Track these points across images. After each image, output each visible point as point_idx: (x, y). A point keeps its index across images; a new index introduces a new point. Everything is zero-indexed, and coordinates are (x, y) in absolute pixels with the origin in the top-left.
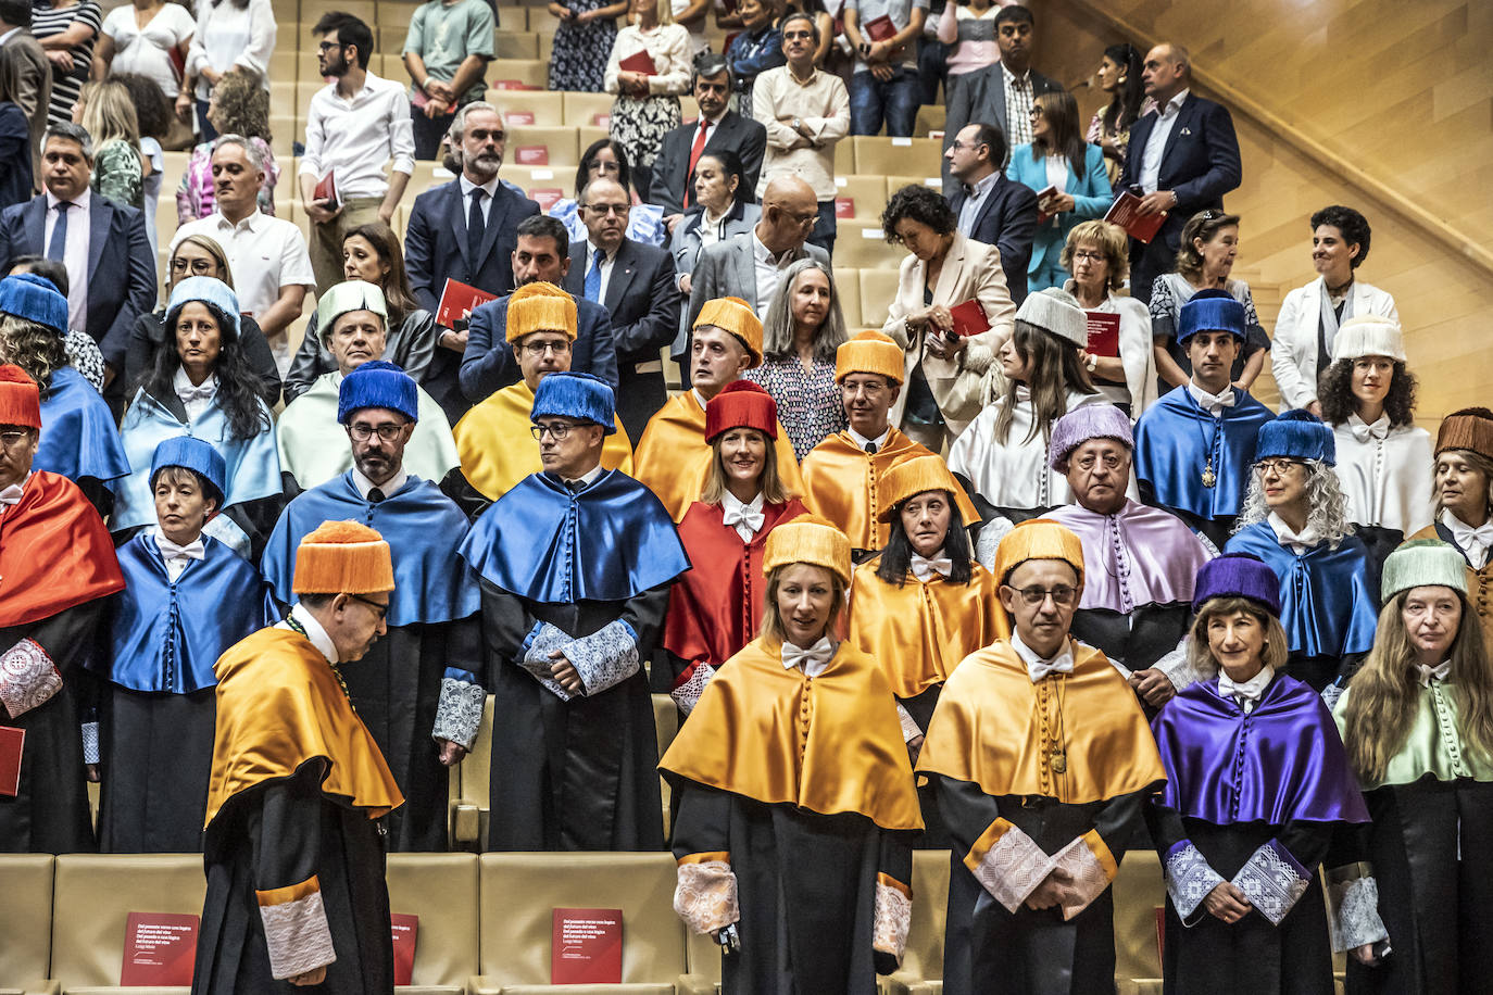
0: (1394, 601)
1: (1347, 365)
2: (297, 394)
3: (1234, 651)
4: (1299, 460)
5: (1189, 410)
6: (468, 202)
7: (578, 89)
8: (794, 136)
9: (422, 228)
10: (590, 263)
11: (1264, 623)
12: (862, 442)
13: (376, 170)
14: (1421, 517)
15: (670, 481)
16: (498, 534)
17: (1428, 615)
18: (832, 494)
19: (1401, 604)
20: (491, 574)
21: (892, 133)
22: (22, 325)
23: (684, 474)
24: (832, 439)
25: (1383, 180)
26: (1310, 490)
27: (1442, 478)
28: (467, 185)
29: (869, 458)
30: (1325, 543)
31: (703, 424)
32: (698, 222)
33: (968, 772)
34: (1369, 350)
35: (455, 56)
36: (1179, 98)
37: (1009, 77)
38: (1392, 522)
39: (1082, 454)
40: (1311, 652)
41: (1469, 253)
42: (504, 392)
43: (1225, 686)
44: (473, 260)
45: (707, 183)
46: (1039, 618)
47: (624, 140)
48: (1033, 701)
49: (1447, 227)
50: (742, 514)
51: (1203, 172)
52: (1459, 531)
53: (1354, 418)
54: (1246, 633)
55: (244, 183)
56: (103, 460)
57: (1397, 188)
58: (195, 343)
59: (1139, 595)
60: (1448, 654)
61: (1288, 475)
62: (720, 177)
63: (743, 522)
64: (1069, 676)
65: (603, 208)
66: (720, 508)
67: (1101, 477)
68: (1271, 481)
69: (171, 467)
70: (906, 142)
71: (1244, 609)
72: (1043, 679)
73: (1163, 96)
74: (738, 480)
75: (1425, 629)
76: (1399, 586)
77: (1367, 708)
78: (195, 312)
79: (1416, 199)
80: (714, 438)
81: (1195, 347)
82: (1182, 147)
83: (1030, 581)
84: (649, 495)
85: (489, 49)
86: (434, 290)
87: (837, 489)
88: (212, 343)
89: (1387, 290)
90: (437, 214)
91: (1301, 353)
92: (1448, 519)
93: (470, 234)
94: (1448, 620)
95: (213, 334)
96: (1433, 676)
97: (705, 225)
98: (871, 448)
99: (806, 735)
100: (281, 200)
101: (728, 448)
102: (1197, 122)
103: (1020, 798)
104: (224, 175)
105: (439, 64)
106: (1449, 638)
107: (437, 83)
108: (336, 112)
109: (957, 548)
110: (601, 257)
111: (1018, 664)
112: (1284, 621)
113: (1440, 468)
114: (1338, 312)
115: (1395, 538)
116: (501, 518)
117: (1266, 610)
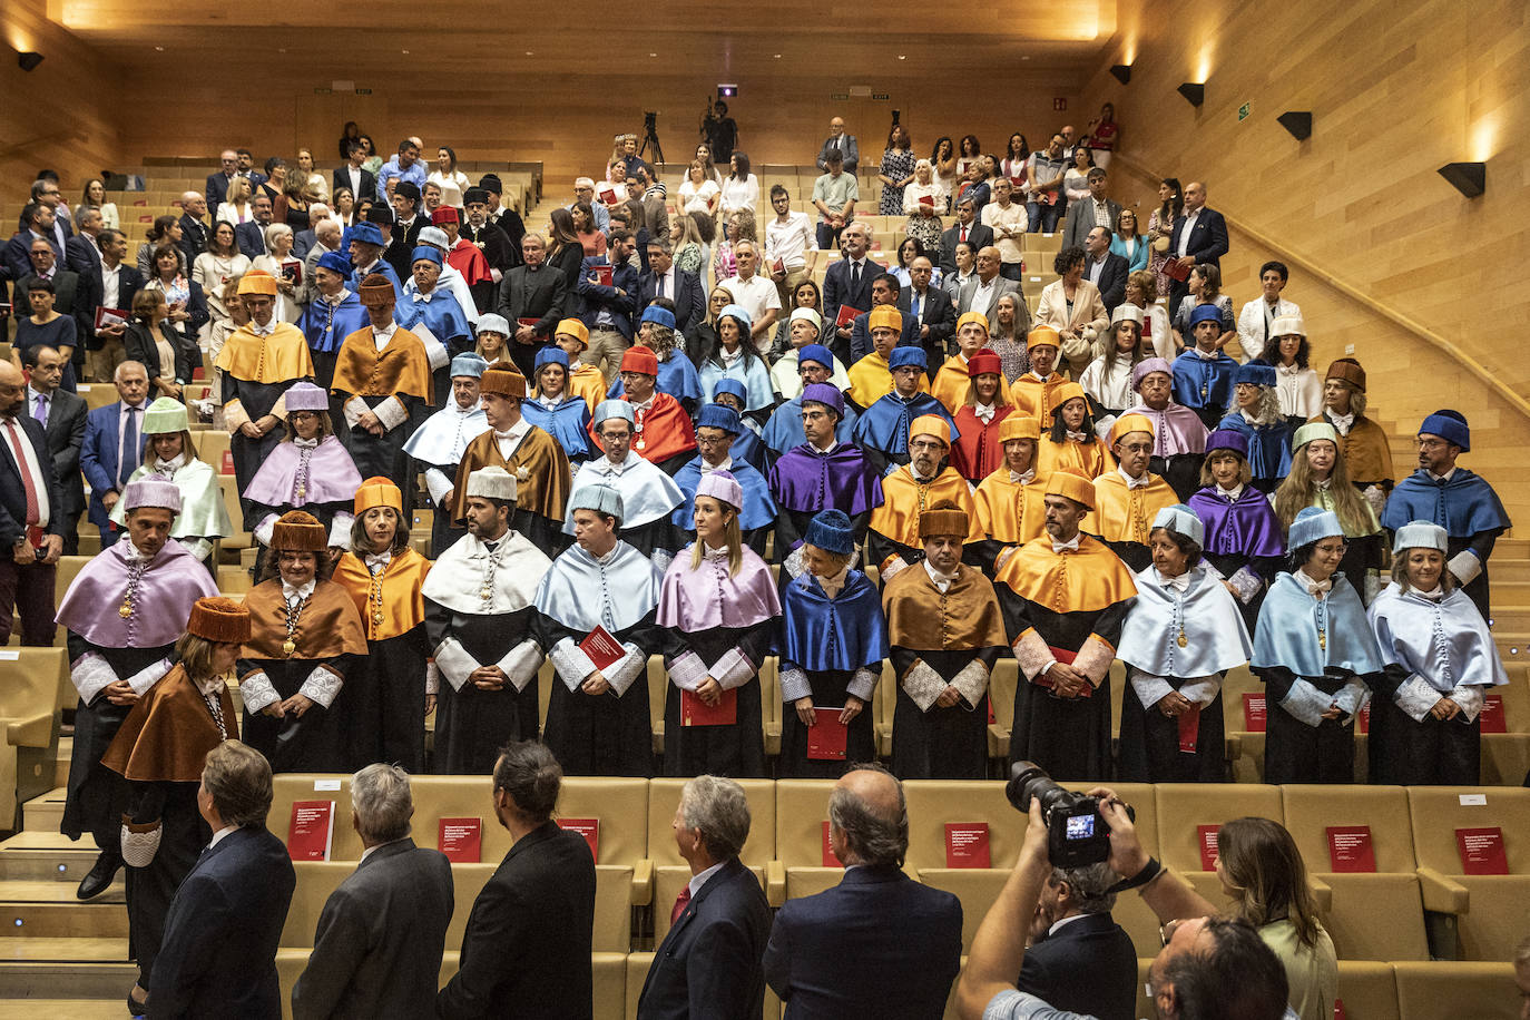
0: (1303, 448)
1: (1277, 339)
2: (777, 360)
3: (1224, 474)
4: (1257, 385)
5: (1195, 358)
6: (852, 268)
7: (894, 214)
8: (1001, 233)
9: (831, 280)
10: (913, 297)
11: (1240, 461)
12: (1040, 378)
13: (800, 254)
14: (1315, 411)
15: (950, 397)
16: (870, 422)
17: (1321, 453)
18: (1025, 402)
19: (1307, 449)
20: (868, 441)
21: (1045, 231)
22: (662, 328)
23: (957, 393)
24: (1026, 376)
25: (1288, 248)
26: (1261, 399)
27: (1327, 392)
28: (851, 261)
29: (1043, 385)
30: (1267, 425)
31: (967, 371)
32: (957, 276)
33: (1098, 531)
34: (1288, 331)
35: (842, 200)
36: (1199, 210)
37: (1096, 202)
38: (1301, 414)
39: (1147, 379)
40: (1261, 477)
41: (1333, 283)
42: (868, 356)
43: (1221, 492)
44: (853, 295)
45: (963, 257)
46: (1137, 459)
47: (920, 237)
48: (1129, 499)
49: (1322, 271)
50: (986, 412)
51: (1209, 247)
52: (1335, 418)
53: (1281, 364)
54: (1230, 466)
55: (752, 262)
56: (693, 389)
57: (1296, 252)
58: (727, 334)
59: (1172, 450)
60: (1330, 474)
61: (1249, 392)
62: (968, 254)
63: (984, 415)
64: (1146, 487)
65: (920, 270)
66: (974, 409)
67: (1157, 390)
68: (1241, 394)
69: (724, 393)
70: (1050, 235)
71: (1230, 455)
72: (1134, 488)
73: (1192, 208)
74: (985, 397)
75: (1319, 460)
76: (1305, 440)
77: (1288, 501)
78: (728, 320)
79: (1306, 257)
80: (973, 376)
81: (1199, 329)
82: (1199, 234)
83: (1134, 441)
84: (939, 403)
85: (857, 197)
86: (836, 309)
87: (1029, 400)
88: (735, 334)
89: (1294, 302)
90: (838, 274)
91: (1255, 331)
92: (1329, 412)
93: (853, 282)
94: (1330, 456)
95: (735, 330)
96: (1322, 486)
97: (961, 277)
98: (1044, 381)
99: (1022, 512)
100: (763, 270)
101: (980, 381)
102: (1206, 221)
103: (1125, 543)
104: (743, 258)
105: (835, 204)
106: (1331, 464)
107: (836, 213)
108: (778, 230)
109: (1087, 427)
110: (919, 293)
111: (1122, 482)
112: (1249, 460)
113: (1327, 386)
114: (1273, 311)
115: (1303, 421)
116: (870, 414)
117: (1241, 456)
